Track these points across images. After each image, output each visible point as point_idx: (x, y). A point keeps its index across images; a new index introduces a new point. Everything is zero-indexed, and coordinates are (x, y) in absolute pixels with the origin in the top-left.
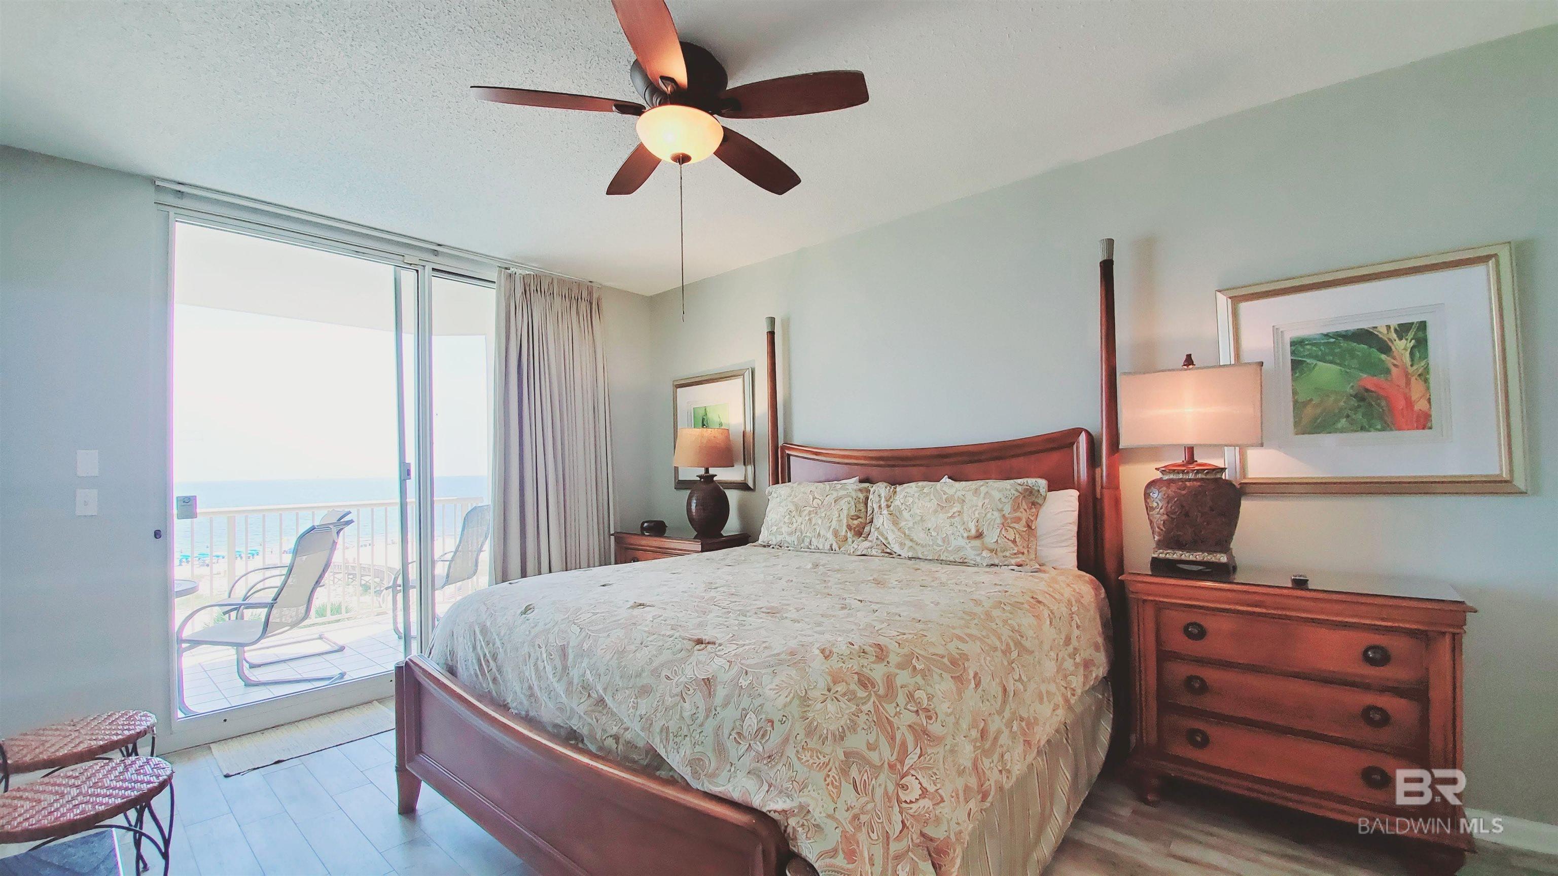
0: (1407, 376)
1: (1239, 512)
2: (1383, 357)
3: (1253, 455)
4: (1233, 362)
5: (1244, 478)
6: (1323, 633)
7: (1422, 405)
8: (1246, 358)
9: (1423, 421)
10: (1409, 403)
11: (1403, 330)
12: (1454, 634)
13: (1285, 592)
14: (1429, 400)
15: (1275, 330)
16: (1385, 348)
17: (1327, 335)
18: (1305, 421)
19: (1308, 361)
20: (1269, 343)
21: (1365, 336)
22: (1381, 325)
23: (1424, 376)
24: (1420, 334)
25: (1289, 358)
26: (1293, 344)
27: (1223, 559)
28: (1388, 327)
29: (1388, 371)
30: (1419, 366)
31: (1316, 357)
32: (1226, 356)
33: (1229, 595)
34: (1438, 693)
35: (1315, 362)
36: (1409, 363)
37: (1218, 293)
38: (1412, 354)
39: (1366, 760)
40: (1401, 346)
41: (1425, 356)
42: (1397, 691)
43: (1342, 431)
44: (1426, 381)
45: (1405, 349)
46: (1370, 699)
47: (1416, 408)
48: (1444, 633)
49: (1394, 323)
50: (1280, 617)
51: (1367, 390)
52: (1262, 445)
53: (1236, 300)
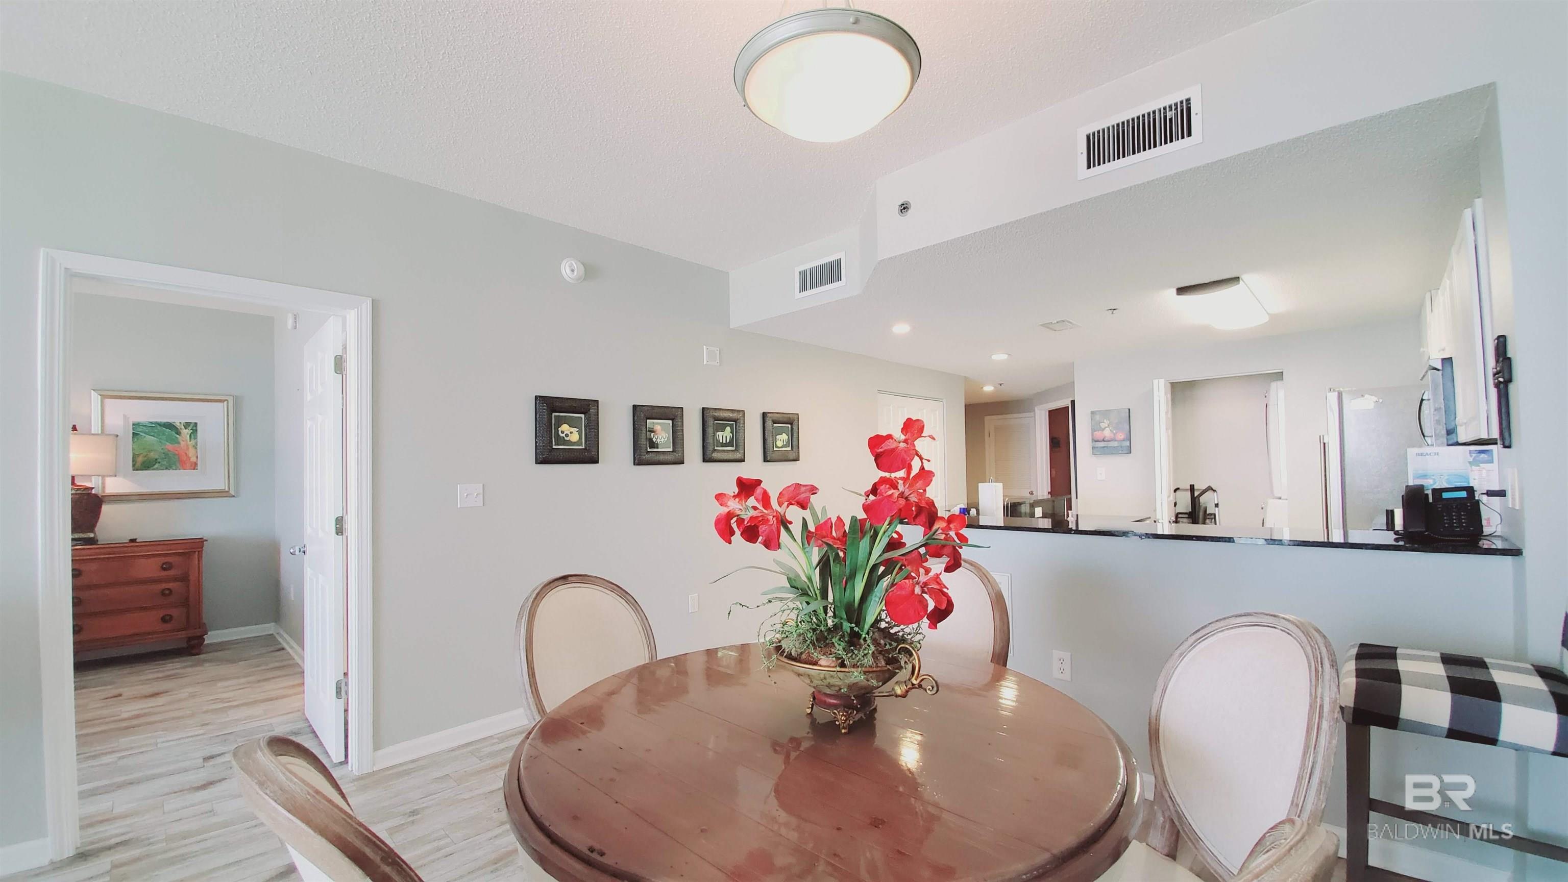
0: (187, 446)
1: (101, 511)
2: (178, 436)
3: (109, 480)
4: (100, 432)
5: (104, 493)
6: (143, 561)
7: (193, 459)
8: (107, 431)
9: (194, 466)
10: (189, 458)
11: (187, 425)
12: (199, 552)
13: (126, 545)
14: (197, 457)
15: (125, 416)
16: (178, 433)
17: (152, 423)
18: (138, 465)
19: (141, 434)
20: (121, 422)
21: (170, 426)
22: (177, 421)
23: (195, 447)
24: (194, 428)
25: (131, 431)
26: (133, 425)
27: (92, 535)
28: (180, 423)
29: (179, 443)
30: (193, 442)
31: (145, 433)
32: (96, 428)
33: (98, 551)
34: (192, 578)
35: (144, 435)
36: (189, 440)
37: (92, 391)
38: (190, 436)
39: (162, 613)
40: (186, 432)
41: (196, 438)
42: (175, 579)
43: (157, 469)
44: (196, 448)
45: (188, 434)
46: (164, 586)
47: (191, 460)
48: (195, 552)
49: (183, 421)
50: (124, 557)
51: (169, 451)
52: (116, 476)
53: (104, 397)
